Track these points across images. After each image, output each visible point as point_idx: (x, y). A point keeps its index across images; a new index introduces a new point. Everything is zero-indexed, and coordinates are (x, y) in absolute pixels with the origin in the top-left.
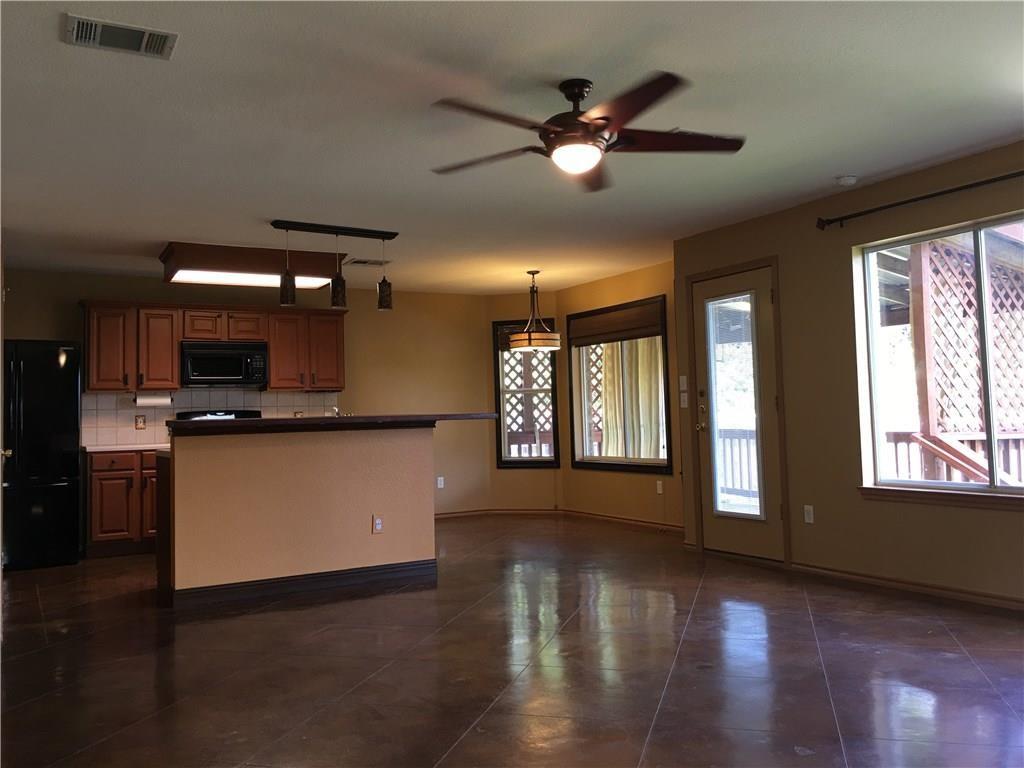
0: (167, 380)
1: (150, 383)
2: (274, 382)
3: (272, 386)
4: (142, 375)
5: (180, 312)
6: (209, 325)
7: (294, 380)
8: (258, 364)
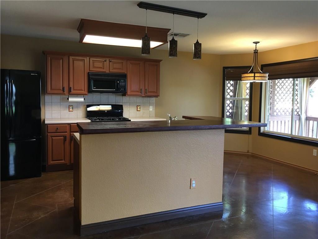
0: (82, 90)
1: (74, 91)
2: (129, 92)
3: (128, 94)
4: (71, 88)
5: (88, 58)
6: (100, 65)
7: (138, 91)
8: (122, 84)
